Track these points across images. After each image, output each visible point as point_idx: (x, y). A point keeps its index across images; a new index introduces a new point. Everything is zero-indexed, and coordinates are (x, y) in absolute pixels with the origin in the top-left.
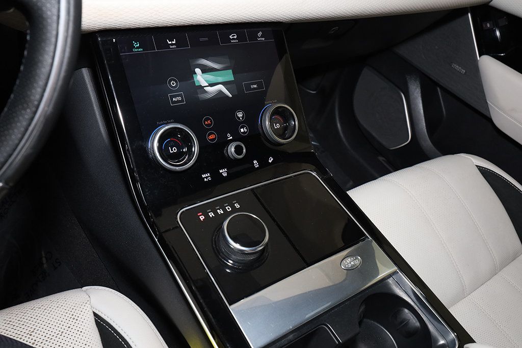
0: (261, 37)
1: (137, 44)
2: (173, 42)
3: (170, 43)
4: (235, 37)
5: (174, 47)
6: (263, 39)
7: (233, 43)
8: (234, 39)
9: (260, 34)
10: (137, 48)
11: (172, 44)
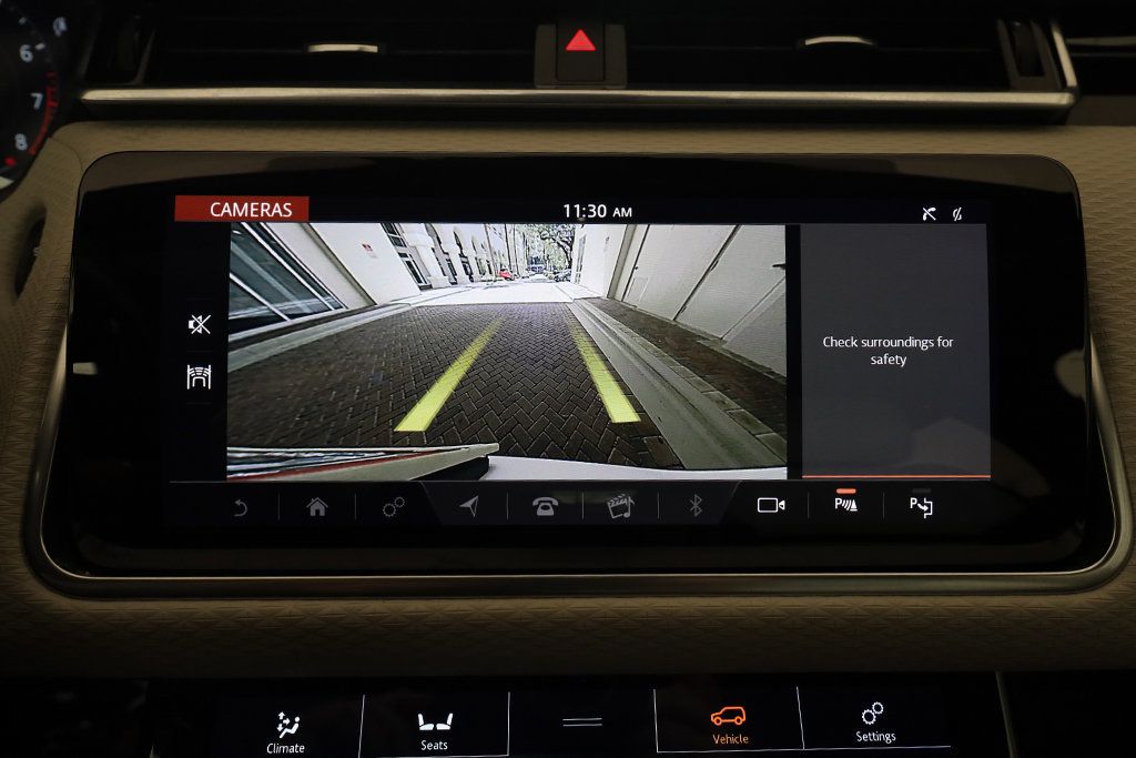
0: (881, 725)
1: (290, 726)
2: (440, 727)
3: (430, 727)
4: (740, 720)
5: (437, 746)
6: (888, 738)
7: (720, 746)
8: (729, 729)
9: (875, 711)
10: (289, 740)
11: (435, 736)
